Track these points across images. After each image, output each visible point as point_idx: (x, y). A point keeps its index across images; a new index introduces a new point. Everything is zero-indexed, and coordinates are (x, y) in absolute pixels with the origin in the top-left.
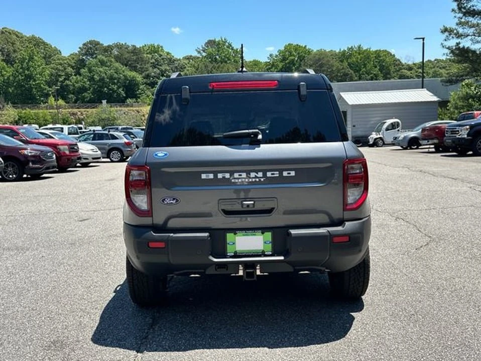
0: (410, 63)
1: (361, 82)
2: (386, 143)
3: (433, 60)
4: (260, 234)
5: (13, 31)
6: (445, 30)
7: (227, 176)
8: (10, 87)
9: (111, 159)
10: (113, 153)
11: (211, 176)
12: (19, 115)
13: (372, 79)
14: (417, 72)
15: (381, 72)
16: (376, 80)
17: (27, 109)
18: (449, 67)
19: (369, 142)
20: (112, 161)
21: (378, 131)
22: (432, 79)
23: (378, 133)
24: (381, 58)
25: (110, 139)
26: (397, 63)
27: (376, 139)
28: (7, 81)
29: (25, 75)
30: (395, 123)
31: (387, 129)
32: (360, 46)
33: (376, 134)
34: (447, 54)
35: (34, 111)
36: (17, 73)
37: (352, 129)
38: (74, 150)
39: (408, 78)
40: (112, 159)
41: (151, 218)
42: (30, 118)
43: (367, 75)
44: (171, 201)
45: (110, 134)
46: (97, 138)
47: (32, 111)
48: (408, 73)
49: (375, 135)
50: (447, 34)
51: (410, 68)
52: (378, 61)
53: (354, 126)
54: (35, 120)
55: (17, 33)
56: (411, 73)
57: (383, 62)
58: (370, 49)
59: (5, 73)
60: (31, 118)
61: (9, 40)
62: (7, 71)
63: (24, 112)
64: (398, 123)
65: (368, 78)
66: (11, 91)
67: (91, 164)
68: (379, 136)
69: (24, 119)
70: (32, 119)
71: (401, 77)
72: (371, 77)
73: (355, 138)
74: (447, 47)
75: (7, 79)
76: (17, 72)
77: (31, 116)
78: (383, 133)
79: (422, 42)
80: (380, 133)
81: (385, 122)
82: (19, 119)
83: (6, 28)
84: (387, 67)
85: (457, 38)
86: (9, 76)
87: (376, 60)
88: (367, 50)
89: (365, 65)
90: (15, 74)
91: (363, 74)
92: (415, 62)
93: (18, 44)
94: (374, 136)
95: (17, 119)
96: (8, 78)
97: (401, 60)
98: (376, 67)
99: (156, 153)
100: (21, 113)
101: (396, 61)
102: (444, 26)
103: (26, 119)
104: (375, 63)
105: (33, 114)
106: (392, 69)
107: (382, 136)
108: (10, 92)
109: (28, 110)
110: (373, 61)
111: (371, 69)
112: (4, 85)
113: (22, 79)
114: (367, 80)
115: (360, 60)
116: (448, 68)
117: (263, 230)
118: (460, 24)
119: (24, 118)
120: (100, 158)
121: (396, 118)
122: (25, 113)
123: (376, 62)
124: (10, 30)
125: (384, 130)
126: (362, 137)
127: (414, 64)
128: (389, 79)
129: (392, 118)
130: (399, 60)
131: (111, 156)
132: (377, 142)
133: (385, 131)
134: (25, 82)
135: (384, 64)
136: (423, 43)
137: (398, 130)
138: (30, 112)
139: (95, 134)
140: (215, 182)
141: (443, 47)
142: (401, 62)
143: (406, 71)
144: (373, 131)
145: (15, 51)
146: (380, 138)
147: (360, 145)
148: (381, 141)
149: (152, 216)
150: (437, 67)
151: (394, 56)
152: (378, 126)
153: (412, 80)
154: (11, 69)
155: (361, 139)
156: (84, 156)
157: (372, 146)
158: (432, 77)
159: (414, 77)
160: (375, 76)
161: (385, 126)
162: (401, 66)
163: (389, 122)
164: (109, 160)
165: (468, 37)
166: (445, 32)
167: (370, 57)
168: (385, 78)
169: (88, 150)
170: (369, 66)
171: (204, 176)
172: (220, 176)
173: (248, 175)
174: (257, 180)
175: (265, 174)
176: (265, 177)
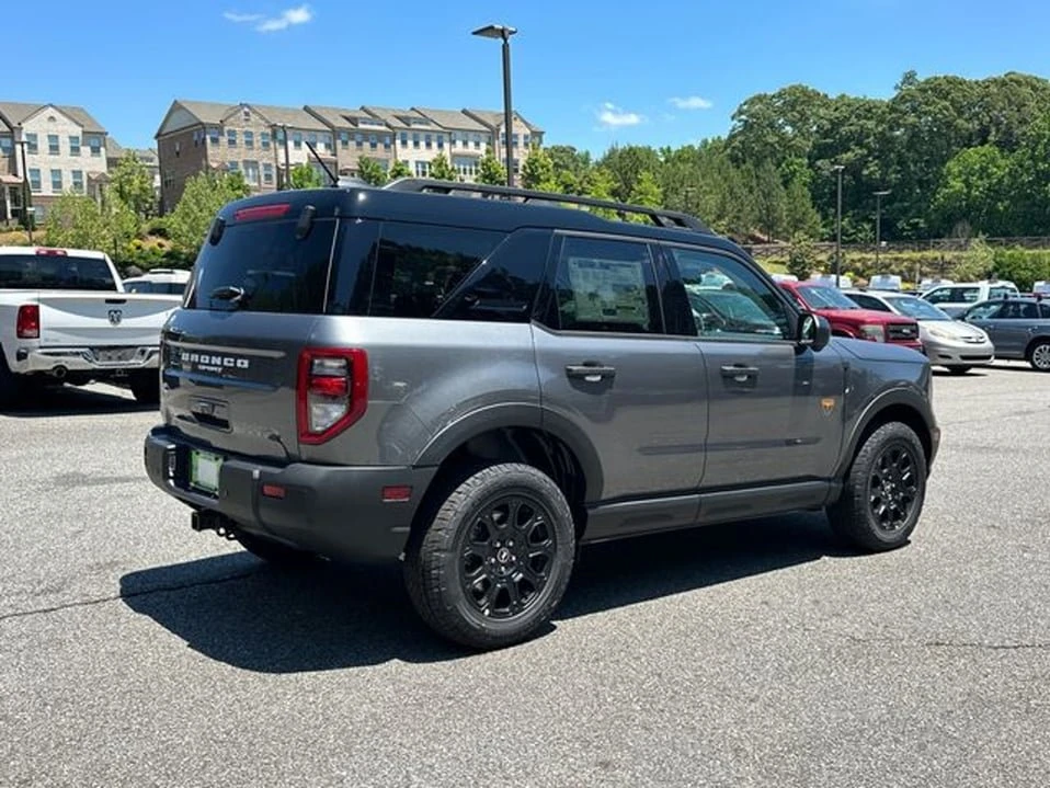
5: (1025, 78)
7: (197, 358)
8: (1000, 200)
9: (1032, 363)
10: (1040, 350)
12: (998, 259)
17: (1018, 246)
20: (1035, 369)
25: (1037, 317)
28: (997, 187)
29: (1038, 172)
35: (1031, 252)
36: (1019, 169)
38: (899, 335)
40: (1037, 363)
42: (1020, 266)
45: (1041, 305)
46: (1011, 313)
47: (1027, 252)
54: (1032, 270)
55: (1035, 82)
59: (995, 170)
60: (1023, 266)
61: (1013, 99)
62: (998, 167)
63: (1009, 252)
66: (1001, 208)
67: (972, 371)
69: (1007, 270)
70: (1024, 269)
75: (997, 183)
76: (1021, 166)
77: (1025, 261)
82: (996, 269)
83: (1014, 73)
86: (1003, 177)
90: (1016, 171)
93: (1033, 104)
95: (990, 267)
96: (1000, 181)
100: (1002, 255)
103: (1011, 268)
105: (1028, 258)
108: (999, 211)
109: (1021, 249)
112: (988, 196)
113: (1029, 182)
119: (1008, 266)
120: (988, 357)
122: (1011, 256)
124: (1022, 76)
131: (1035, 356)
134: (1035, 187)
138: (1022, 254)
139: (1006, 304)
145: (1023, 122)
154: (1008, 162)
156: (943, 351)
164: (1028, 365)
169: (955, 339)
173: (210, 360)
174: (215, 369)
175: (222, 362)
176: (222, 365)
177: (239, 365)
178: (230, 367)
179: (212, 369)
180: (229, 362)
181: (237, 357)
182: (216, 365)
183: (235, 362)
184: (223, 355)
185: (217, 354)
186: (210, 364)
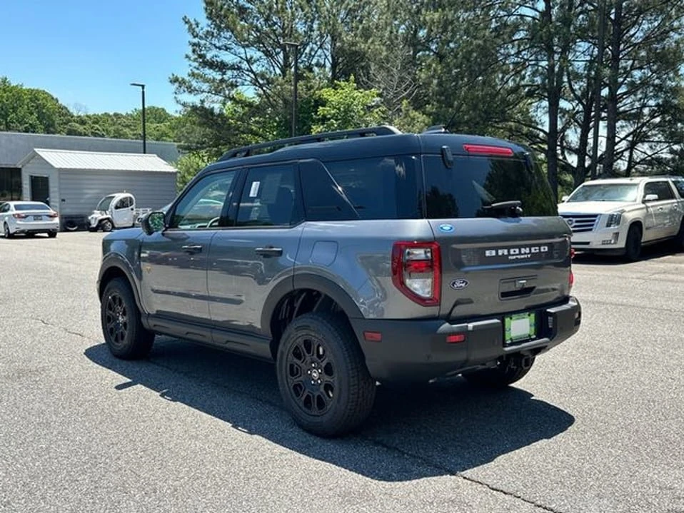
0: (81, 114)
1: (9, 133)
2: (116, 226)
3: (111, 114)
4: (527, 316)
6: (175, 80)
7: (506, 252)
11: (494, 253)
13: (27, 131)
14: (92, 128)
15: (40, 122)
16: (34, 132)
18: (135, 126)
19: (90, 224)
21: (104, 209)
22: (113, 139)
23: (104, 212)
24: (40, 102)
26: (63, 112)
27: (101, 221)
30: (126, 198)
31: (117, 208)
32: (6, 79)
33: (101, 213)
34: (180, 112)
37: (60, 205)
39: (80, 134)
41: (438, 307)
43: (19, 125)
44: (461, 285)
48: (81, 128)
49: (100, 215)
50: (177, 85)
51: (83, 122)
52: (35, 105)
53: (63, 200)
56: (85, 129)
57: (43, 108)
58: (22, 86)
64: (131, 198)
65: (20, 128)
68: (105, 216)
71: (70, 133)
72: (25, 128)
73: (66, 218)
74: (182, 102)
78: (112, 211)
79: (142, 90)
80: (107, 212)
81: (114, 197)
84: (49, 117)
85: (190, 92)
87: (32, 104)
88: (17, 86)
89: (14, 109)
91: (12, 122)
92: (88, 114)
94: (97, 216)
97: (68, 109)
98: (32, 114)
99: (441, 226)
101: (62, 109)
102: (173, 75)
104: (31, 108)
106: (57, 120)
107: (110, 216)
110: (27, 105)
111: (24, 117)
114: (19, 131)
115: (7, 101)
116: (133, 127)
117: (528, 310)
118: (193, 75)
121: (127, 192)
123: (33, 106)
125: (113, 207)
126: (77, 217)
127: (87, 116)
128: (53, 133)
129: (123, 192)
130: (66, 108)
132: (104, 225)
133: (114, 209)
135: (44, 111)
136: (143, 92)
137: (132, 209)
140: (497, 260)
141: (177, 102)
142: (68, 111)
143: (77, 125)
144: (95, 209)
146: (108, 219)
147: (75, 228)
148: (109, 223)
149: (440, 305)
150: (120, 124)
151: (57, 100)
152: (100, 202)
153: (86, 137)
155: (74, 219)
157: (94, 230)
158: (114, 137)
159: (90, 134)
160: (32, 127)
161: (114, 202)
162: (69, 117)
163: (119, 196)
165: (204, 93)
166: (175, 82)
167: (22, 98)
168: (48, 130)
170: (22, 111)
171: (488, 253)
172: (500, 252)
173: (520, 251)
174: (526, 256)
175: (530, 250)
176: (530, 253)
177: (542, 250)
178: (537, 253)
179: (523, 257)
180: (535, 250)
181: (539, 245)
182: (525, 253)
183: (540, 250)
184: (530, 246)
185: (525, 246)
186: (520, 254)
